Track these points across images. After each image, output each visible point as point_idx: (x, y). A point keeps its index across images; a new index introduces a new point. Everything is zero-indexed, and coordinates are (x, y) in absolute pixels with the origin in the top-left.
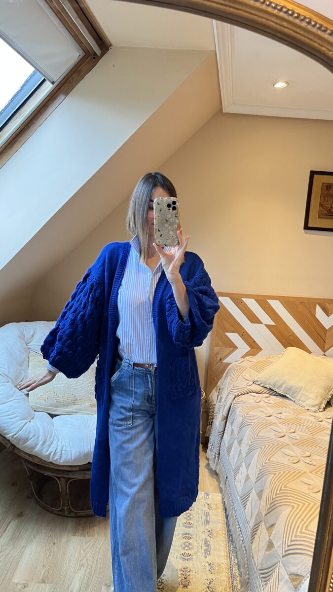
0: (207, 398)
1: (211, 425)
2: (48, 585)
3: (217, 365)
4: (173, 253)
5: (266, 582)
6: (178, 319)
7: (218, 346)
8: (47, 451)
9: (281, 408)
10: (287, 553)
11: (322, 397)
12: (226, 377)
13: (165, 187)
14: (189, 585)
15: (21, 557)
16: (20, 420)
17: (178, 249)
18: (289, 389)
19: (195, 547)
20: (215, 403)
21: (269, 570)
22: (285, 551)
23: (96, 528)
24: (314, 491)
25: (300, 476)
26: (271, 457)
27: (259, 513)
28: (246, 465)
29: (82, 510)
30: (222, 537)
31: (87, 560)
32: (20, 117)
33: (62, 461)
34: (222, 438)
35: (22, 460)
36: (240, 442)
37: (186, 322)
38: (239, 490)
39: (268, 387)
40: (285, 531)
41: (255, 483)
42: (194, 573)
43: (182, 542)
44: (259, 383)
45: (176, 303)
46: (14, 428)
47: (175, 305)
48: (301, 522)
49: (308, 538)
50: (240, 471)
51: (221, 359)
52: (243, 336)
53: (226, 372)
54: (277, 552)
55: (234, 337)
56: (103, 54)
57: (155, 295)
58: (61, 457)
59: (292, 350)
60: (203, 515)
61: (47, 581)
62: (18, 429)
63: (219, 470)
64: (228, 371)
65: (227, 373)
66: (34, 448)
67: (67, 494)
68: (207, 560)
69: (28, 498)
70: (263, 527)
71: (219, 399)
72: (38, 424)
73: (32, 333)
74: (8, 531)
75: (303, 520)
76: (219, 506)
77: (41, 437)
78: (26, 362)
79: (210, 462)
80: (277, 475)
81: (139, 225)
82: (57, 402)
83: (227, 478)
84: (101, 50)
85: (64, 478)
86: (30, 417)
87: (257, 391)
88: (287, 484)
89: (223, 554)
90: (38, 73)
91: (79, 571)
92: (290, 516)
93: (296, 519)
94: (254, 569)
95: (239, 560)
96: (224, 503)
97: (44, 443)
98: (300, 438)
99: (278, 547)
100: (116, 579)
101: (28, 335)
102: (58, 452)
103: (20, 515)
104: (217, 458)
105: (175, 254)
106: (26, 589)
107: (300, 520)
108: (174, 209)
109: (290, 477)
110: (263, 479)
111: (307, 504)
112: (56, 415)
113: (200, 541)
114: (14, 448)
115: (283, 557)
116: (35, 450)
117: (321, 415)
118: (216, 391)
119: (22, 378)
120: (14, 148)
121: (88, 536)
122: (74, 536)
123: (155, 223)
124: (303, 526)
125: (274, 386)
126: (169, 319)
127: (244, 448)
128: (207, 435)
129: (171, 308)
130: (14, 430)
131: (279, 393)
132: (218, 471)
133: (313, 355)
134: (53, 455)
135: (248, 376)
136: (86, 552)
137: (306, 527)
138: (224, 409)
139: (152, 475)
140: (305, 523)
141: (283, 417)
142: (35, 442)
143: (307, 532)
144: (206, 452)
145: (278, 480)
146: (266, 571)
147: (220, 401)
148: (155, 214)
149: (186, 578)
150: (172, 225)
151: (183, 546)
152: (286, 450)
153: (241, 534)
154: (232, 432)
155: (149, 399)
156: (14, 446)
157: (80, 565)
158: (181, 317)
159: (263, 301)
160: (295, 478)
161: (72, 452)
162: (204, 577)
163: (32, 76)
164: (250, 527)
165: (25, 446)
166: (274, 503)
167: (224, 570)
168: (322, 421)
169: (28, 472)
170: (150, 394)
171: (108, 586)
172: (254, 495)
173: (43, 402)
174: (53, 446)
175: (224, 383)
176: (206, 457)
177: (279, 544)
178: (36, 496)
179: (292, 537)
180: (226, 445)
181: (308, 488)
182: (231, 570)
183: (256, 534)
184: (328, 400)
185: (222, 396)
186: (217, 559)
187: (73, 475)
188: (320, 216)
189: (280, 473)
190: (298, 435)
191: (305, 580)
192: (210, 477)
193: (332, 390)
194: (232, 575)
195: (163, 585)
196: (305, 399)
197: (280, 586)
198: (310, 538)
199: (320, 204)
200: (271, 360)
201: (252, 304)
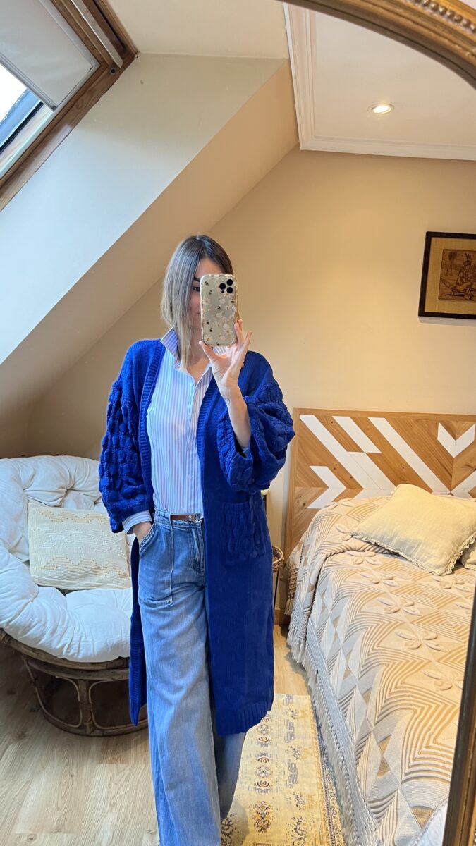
0: (286, 560)
1: (293, 598)
2: (65, 835)
3: (300, 513)
4: (229, 355)
5: (379, 820)
6: (235, 450)
7: (300, 486)
8: (59, 642)
9: (392, 571)
10: (408, 776)
11: (449, 554)
12: (312, 529)
13: (215, 259)
14: (267, 827)
15: (24, 797)
16: (18, 599)
17: (237, 350)
18: (402, 544)
19: (274, 773)
20: (298, 567)
21: (384, 802)
22: (406, 774)
23: (133, 751)
24: (443, 688)
25: (423, 666)
26: (380, 642)
27: (366, 721)
28: (344, 654)
29: (111, 726)
30: (313, 757)
31: (120, 797)
32: (7, 159)
33: (80, 657)
34: (309, 616)
35: (22, 657)
36: (335, 622)
37: (246, 455)
38: (335, 689)
39: (373, 541)
40: (405, 745)
41: (359, 679)
42: (275, 810)
43: (256, 766)
44: (360, 537)
45: (232, 428)
46: (9, 612)
47: (230, 430)
48: (426, 732)
49: (437, 754)
50: (336, 663)
51: (304, 504)
52: (335, 471)
53: (312, 522)
54: (394, 776)
55: (323, 472)
56: (125, 66)
57: (200, 416)
58: (79, 650)
59: (404, 487)
60: (285, 728)
61: (63, 830)
62: (15, 612)
63: (306, 662)
64: (315, 521)
65: (314, 523)
66: (39, 639)
67: (89, 703)
68: (292, 790)
69: (32, 711)
70: (372, 741)
71: (303, 560)
72: (45, 605)
73: (31, 472)
74: (6, 758)
75: (429, 729)
76: (307, 712)
77: (49, 623)
78: (25, 516)
79: (292, 651)
80: (390, 666)
81: (178, 315)
82: (71, 572)
83: (317, 673)
84: (123, 59)
85: (85, 680)
86: (33, 594)
87: (358, 547)
88: (406, 678)
89: (315, 780)
90: (32, 94)
91: (109, 813)
92: (411, 723)
93: (420, 728)
94: (361, 802)
95: (339, 788)
96: (315, 709)
97: (54, 631)
98: (421, 612)
99: (396, 768)
100: (161, 823)
101: (25, 476)
102: (74, 644)
103: (21, 736)
104: (302, 645)
105: (231, 356)
106: (34, 842)
107: (426, 729)
108: (230, 291)
109: (410, 669)
110: (371, 672)
111: (434, 706)
112: (70, 591)
113: (282, 765)
114: (10, 640)
115: (403, 782)
116: (41, 642)
117: (449, 579)
118: (299, 549)
119: (18, 539)
121: (122, 763)
122: (101, 763)
123: (202, 312)
124: (429, 738)
125: (381, 540)
126: (221, 451)
127: (342, 629)
128: (287, 613)
129: (224, 434)
130: (10, 614)
131: (388, 550)
132: (304, 663)
133: (435, 494)
134: (68, 649)
135: (343, 526)
136: (118, 786)
137: (435, 739)
138: (310, 575)
139: (205, 673)
140: (433, 733)
141: (396, 584)
142: (40, 630)
143: (436, 746)
144: (286, 637)
145: (393, 673)
146: (378, 803)
147: (305, 564)
148: (202, 298)
149: (263, 818)
150: (226, 314)
151: (258, 772)
152: (401, 630)
153: (341, 751)
154: (324, 607)
155: (195, 565)
156: (11, 637)
157: (110, 804)
158: (238, 447)
159: (362, 420)
160: (416, 669)
161: (96, 643)
162: (290, 815)
163: (22, 99)
164: (353, 741)
165: (26, 637)
166: (388, 707)
167: (318, 803)
168: (450, 588)
169: (31, 674)
170: (197, 557)
171: (151, 834)
172: (357, 695)
173: (50, 572)
174: (66, 635)
175: (311, 536)
176: (287, 644)
177: (396, 764)
178: (43, 707)
179: (414, 754)
180: (316, 626)
181: (435, 684)
182: (328, 804)
183: (362, 751)
184: (458, 558)
185: (307, 556)
186: (307, 789)
187: (98, 676)
188: (442, 297)
189: (394, 663)
190: (418, 608)
191: (436, 814)
192: (294, 673)
193: (464, 544)
194: (329, 812)
195: (231, 829)
196: (426, 557)
197: (399, 824)
198: (441, 755)
199: (441, 279)
200: (376, 503)
201: (347, 424)
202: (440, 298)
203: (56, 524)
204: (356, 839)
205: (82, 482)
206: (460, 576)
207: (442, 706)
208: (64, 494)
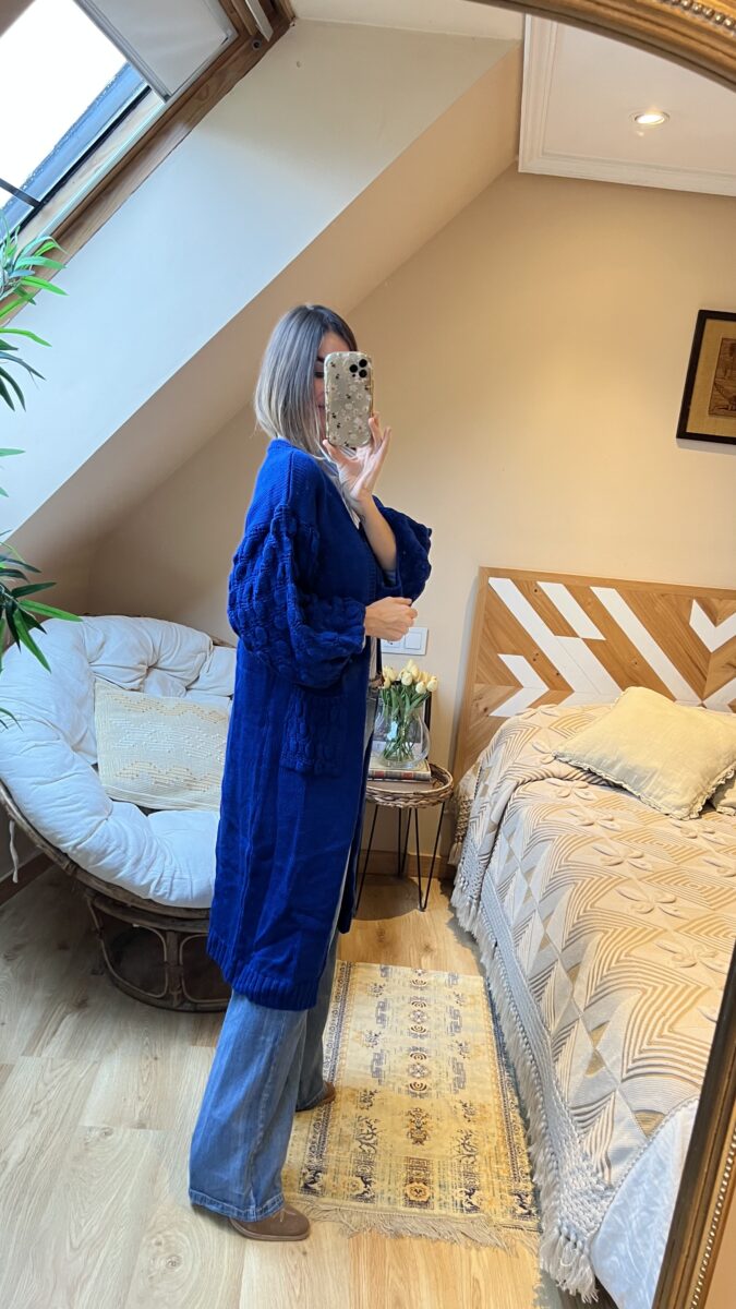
0: (454, 787)
1: (462, 841)
2: (151, 1131)
3: (479, 721)
5: (586, 1129)
7: (482, 682)
8: (144, 877)
9: (611, 810)
10: (631, 1073)
11: (696, 790)
12: (496, 745)
14: (425, 1139)
15: (92, 1081)
16: (89, 815)
18: (629, 772)
19: (433, 1073)
20: (472, 797)
21: (594, 1107)
22: (628, 1071)
24: (683, 964)
25: (656, 936)
26: (596, 901)
27: (571, 1005)
28: (541, 916)
29: (206, 998)
30: (486, 1056)
32: (93, 171)
33: (173, 898)
34: (487, 867)
36: (528, 874)
38: (525, 966)
39: (586, 766)
40: (629, 1034)
41: (563, 950)
42: (434, 1119)
43: (408, 1063)
44: (566, 759)
46: (77, 831)
48: (659, 1018)
49: (673, 1045)
50: (528, 931)
51: (486, 710)
52: (534, 663)
53: (496, 736)
54: (611, 1073)
55: (516, 664)
56: (276, 36)
58: (171, 890)
59: (636, 693)
60: (447, 1016)
61: (148, 1126)
62: (85, 832)
63: (479, 930)
64: (501, 734)
65: (500, 737)
66: (117, 870)
67: (179, 964)
68: (458, 1097)
69: (94, 973)
70: (580, 1031)
71: (481, 789)
72: (125, 827)
73: (100, 639)
74: (62, 1033)
75: (664, 1014)
76: (479, 999)
77: (130, 850)
78: (91, 701)
79: (459, 915)
80: (609, 934)
82: (156, 783)
83: (496, 945)
84: (273, 26)
85: (175, 932)
86: (106, 811)
87: (563, 775)
88: (632, 950)
89: (490, 1087)
90: (135, 73)
92: (638, 1008)
93: (651, 1012)
94: (560, 1108)
95: (523, 1098)
96: (489, 993)
97: (138, 861)
98: (653, 867)
99: (614, 1063)
101: (91, 644)
102: (164, 881)
103: (81, 1005)
104: (474, 907)
105: (363, 461)
106: (109, 1138)
107: (658, 1014)
108: (363, 374)
109: (638, 938)
110: (581, 941)
111: (671, 986)
112: (155, 811)
113: (444, 1063)
114: (76, 869)
115: (623, 1081)
116: (120, 875)
117: (694, 826)
118: (475, 773)
119: (82, 733)
120: (76, 239)
122: (194, 1044)
123: (326, 402)
124: (664, 1024)
125: (598, 765)
127: (538, 884)
128: (451, 862)
130: (79, 834)
131: (607, 781)
132: (475, 933)
133: (681, 704)
134: (156, 887)
135: (543, 744)
137: (671, 1027)
138: (493, 810)
140: (667, 1020)
141: (617, 827)
142: (120, 858)
143: (672, 1035)
144: (450, 897)
145: (614, 943)
146: (586, 1109)
147: (484, 794)
149: (419, 1128)
150: (358, 405)
151: (411, 1071)
152: (625, 888)
153: (530, 1048)
154: (511, 854)
156: (78, 866)
159: (581, 590)
160: (646, 939)
161: (194, 882)
162: (455, 1127)
163: (119, 76)
164: (549, 1032)
165: (100, 867)
166: (606, 986)
167: (493, 1116)
168: (696, 837)
169: (95, 920)
172: (559, 972)
173: (129, 782)
174: (154, 868)
175: (493, 757)
176: (450, 905)
177: (614, 1058)
178: (111, 968)
179: (642, 1044)
180: (497, 881)
181: (674, 959)
182: (507, 1117)
183: (564, 1044)
184: (708, 796)
185: (487, 783)
186: (479, 1096)
187: (194, 927)
188: (714, 411)
189: (616, 930)
190: (650, 862)
191: (667, 1121)
192: (460, 946)
193: (719, 777)
194: (508, 1126)
195: (375, 1138)
196: (662, 793)
197: (615, 1133)
198: (680, 1047)
199: (715, 384)
200: (592, 713)
201: (558, 595)
202: (712, 413)
203: (134, 716)
204: (549, 1156)
205: (170, 657)
206: (710, 822)
207: (682, 986)
208: (144, 673)
